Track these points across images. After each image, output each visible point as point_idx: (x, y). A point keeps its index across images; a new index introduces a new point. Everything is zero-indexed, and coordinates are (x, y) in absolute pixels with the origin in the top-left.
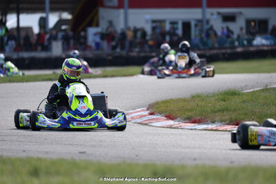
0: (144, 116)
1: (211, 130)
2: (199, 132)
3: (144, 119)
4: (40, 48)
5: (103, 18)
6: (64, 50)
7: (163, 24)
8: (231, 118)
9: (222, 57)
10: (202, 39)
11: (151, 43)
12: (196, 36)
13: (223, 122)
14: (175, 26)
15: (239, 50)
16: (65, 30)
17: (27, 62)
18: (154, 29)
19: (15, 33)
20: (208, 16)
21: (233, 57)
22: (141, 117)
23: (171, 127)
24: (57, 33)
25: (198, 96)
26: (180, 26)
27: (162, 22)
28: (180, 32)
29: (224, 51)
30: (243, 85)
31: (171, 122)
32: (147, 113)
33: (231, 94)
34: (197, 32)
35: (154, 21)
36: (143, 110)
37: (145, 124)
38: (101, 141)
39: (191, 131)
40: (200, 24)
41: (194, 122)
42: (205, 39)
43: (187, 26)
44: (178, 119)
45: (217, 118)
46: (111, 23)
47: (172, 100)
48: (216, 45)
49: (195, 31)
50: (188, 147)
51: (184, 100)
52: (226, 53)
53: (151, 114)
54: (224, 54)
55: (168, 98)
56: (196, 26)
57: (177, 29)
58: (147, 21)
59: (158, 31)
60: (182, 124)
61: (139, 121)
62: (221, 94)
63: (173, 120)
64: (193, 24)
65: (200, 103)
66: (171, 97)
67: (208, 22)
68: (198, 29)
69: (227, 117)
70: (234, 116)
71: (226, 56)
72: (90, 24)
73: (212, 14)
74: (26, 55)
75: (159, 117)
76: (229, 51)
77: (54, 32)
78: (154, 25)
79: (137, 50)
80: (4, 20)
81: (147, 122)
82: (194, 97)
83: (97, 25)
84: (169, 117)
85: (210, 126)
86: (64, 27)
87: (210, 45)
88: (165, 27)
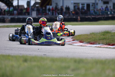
0: (71, 41)
1: (98, 47)
2: (93, 48)
3: (71, 42)
4: (27, 14)
5: (53, 2)
6: (37, 15)
7: (78, 5)
8: (107, 42)
9: (103, 18)
10: (94, 11)
11: (73, 12)
12: (92, 10)
13: (103, 44)
14: (84, 5)
15: (110, 16)
16: (37, 7)
17: (22, 20)
18: (74, 7)
19: (17, 8)
20: (97, 1)
21: (107, 19)
22: (69, 41)
23: (81, 46)
24: (34, 8)
25: (93, 33)
26: (85, 6)
27: (78, 4)
28: (85, 8)
29: (104, 16)
30: (112, 29)
31: (81, 44)
32: (72, 40)
33: (107, 33)
34: (93, 8)
35: (75, 3)
36: (70, 39)
37: (71, 45)
38: (52, 50)
39: (90, 47)
40: (94, 5)
41: (91, 44)
42: (96, 11)
43: (88, 5)
44: (85, 42)
45: (101, 42)
46: (57, 4)
47: (82, 35)
48: (101, 14)
49: (92, 8)
50: (89, 53)
51: (87, 35)
52: (105, 17)
53: (73, 40)
54: (104, 17)
55: (80, 34)
56: (92, 5)
57: (84, 7)
58: (72, 3)
59: (76, 8)
60: (86, 45)
61: (68, 43)
62: (102, 33)
63: (82, 43)
64: (91, 5)
65: (94, 36)
66: (81, 34)
67: (97, 4)
68: (93, 7)
69: (105, 42)
70: (108, 41)
71: (105, 18)
72: (48, 5)
73: (99, 1)
74: (21, 17)
75: (77, 41)
76: (106, 16)
77: (33, 8)
78: (75, 5)
79: (68, 15)
80: (12, 2)
81: (71, 44)
82: (91, 34)
83: (51, 5)
84: (81, 42)
85: (98, 46)
86: (37, 6)
87: (98, 14)
88: (79, 6)
